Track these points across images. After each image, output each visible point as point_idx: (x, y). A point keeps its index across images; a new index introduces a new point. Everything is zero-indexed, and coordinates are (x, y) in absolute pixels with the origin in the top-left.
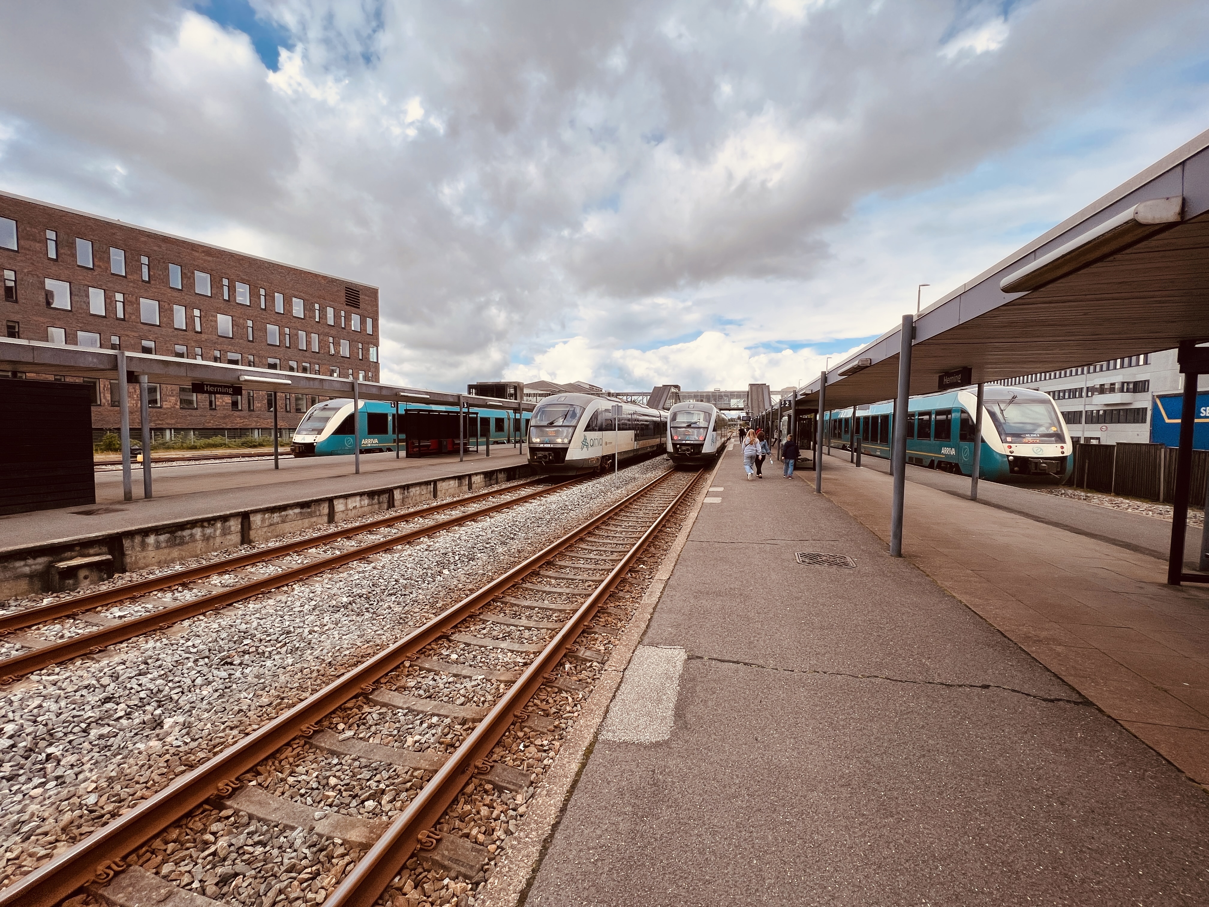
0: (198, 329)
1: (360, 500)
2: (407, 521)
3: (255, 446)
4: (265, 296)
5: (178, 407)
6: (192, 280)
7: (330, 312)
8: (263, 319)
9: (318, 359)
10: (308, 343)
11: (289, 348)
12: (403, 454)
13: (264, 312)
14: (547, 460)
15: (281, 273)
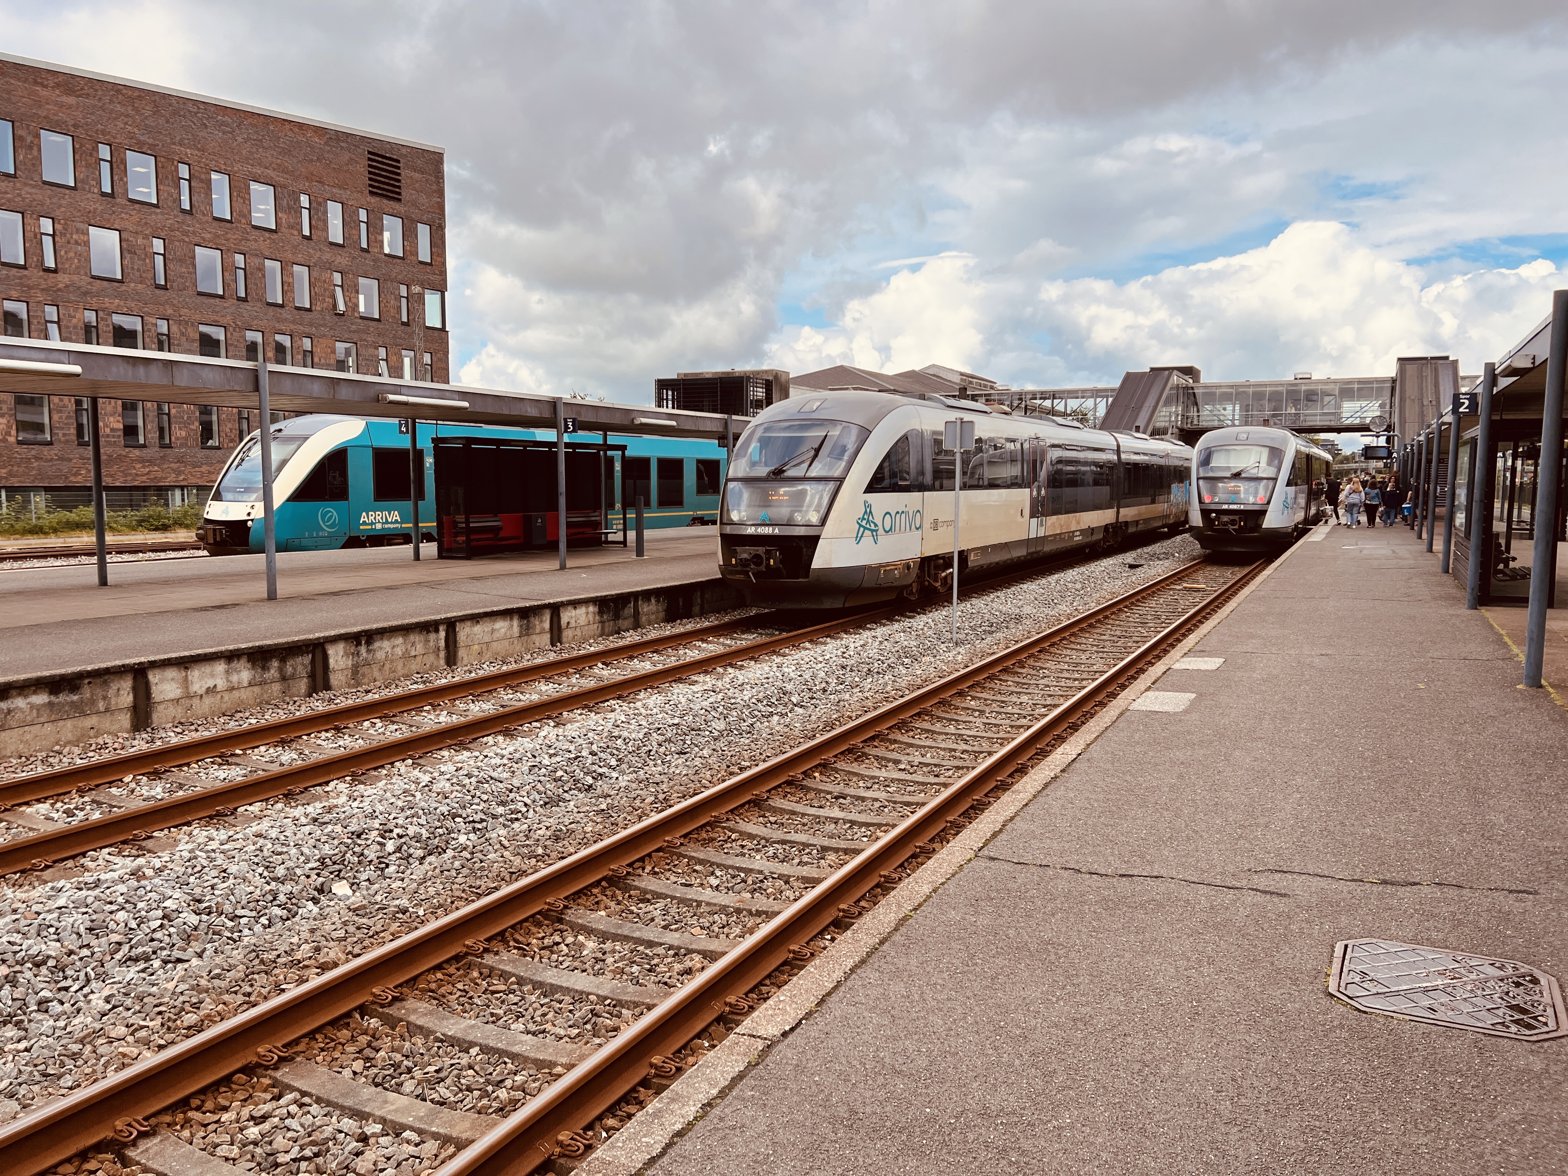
0: (50, 263)
1: (227, 672)
2: (338, 729)
3: (165, 528)
4: (189, 181)
5: (12, 439)
6: (35, 152)
7: (334, 213)
8: (186, 233)
9: (311, 325)
10: (287, 288)
11: (245, 300)
12: (429, 549)
13: (188, 217)
14: (763, 568)
15: (223, 123)
